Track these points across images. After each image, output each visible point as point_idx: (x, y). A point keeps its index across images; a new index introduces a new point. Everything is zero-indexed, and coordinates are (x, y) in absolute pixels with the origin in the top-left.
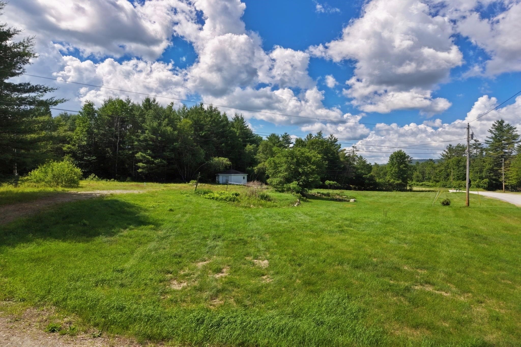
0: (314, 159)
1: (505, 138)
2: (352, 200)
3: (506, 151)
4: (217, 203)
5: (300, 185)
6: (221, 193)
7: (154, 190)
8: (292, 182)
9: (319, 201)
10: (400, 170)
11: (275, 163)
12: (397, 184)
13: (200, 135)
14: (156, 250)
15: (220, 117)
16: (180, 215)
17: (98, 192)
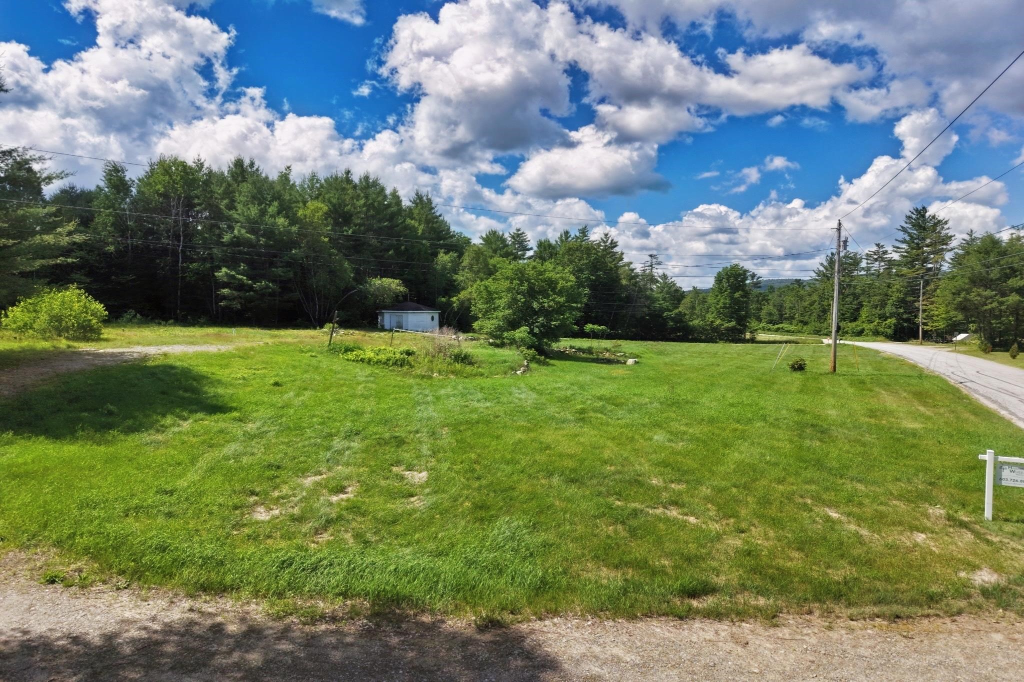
0: (561, 283)
1: (928, 241)
2: (630, 361)
3: (930, 266)
4: (368, 370)
5: (534, 335)
6: (380, 350)
7: (248, 345)
8: (518, 327)
9: (568, 363)
10: (735, 302)
11: (488, 292)
12: (728, 329)
13: (345, 233)
14: (237, 457)
15: (385, 197)
16: (292, 394)
17: (138, 350)
